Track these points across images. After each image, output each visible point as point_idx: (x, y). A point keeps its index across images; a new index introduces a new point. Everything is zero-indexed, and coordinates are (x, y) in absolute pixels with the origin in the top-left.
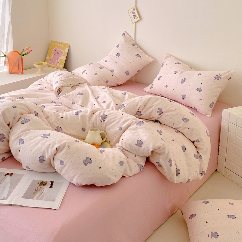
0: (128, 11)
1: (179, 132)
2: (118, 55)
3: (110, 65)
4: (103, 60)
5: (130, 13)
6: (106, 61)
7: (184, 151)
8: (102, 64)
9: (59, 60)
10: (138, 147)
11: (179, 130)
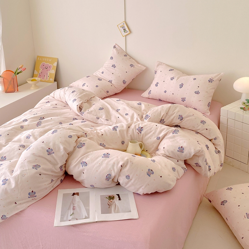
0: (118, 26)
1: (198, 133)
2: (114, 66)
3: (107, 76)
4: (99, 72)
5: (120, 28)
6: (103, 73)
7: (208, 149)
8: (99, 76)
9: (48, 74)
10: (180, 153)
11: (198, 131)
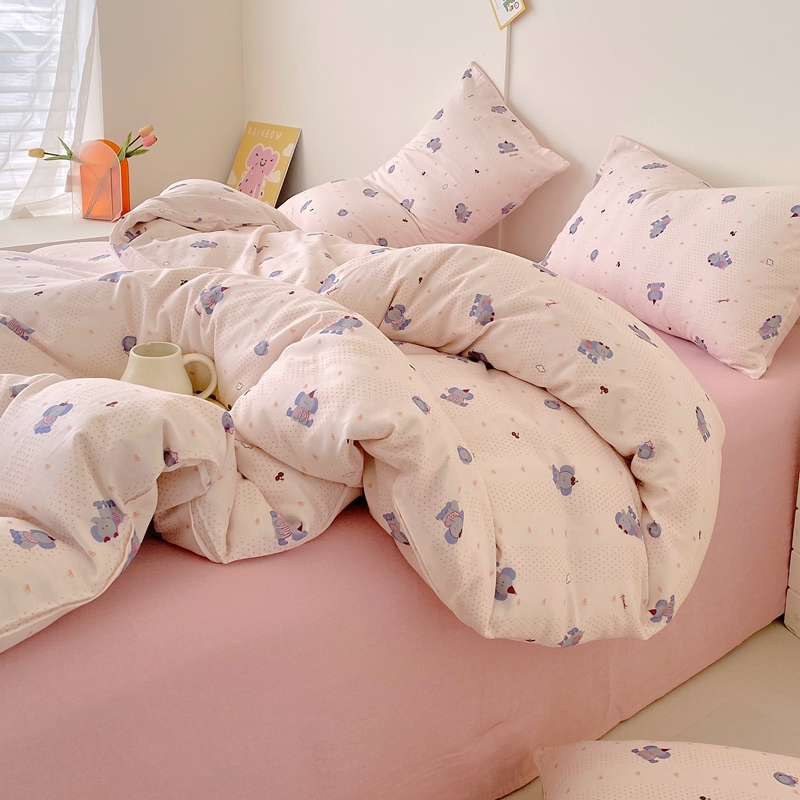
1: (562, 406)
2: (435, 144)
3: (402, 184)
6: (391, 170)
9: (263, 184)
